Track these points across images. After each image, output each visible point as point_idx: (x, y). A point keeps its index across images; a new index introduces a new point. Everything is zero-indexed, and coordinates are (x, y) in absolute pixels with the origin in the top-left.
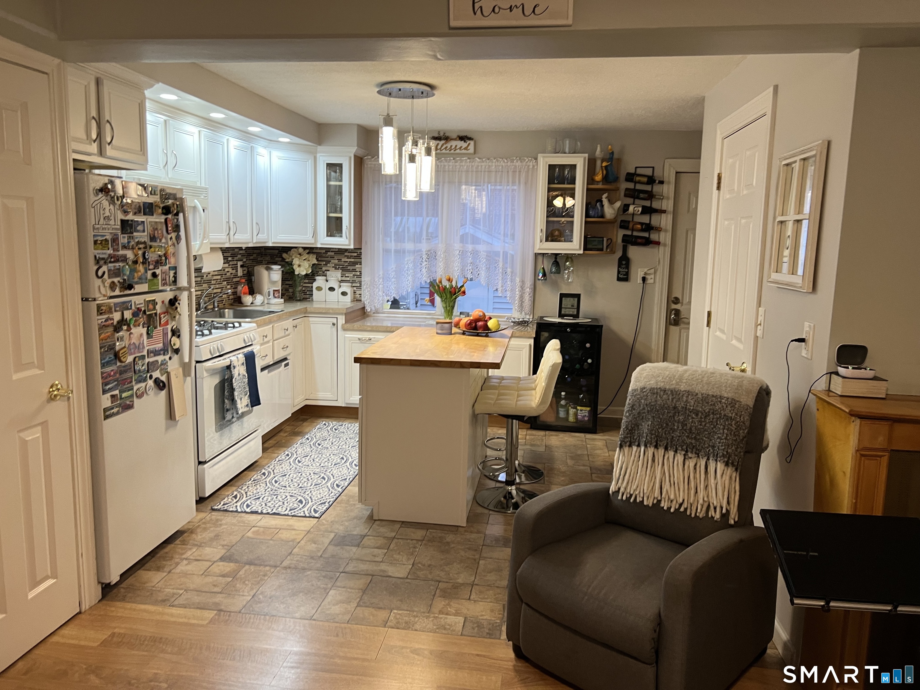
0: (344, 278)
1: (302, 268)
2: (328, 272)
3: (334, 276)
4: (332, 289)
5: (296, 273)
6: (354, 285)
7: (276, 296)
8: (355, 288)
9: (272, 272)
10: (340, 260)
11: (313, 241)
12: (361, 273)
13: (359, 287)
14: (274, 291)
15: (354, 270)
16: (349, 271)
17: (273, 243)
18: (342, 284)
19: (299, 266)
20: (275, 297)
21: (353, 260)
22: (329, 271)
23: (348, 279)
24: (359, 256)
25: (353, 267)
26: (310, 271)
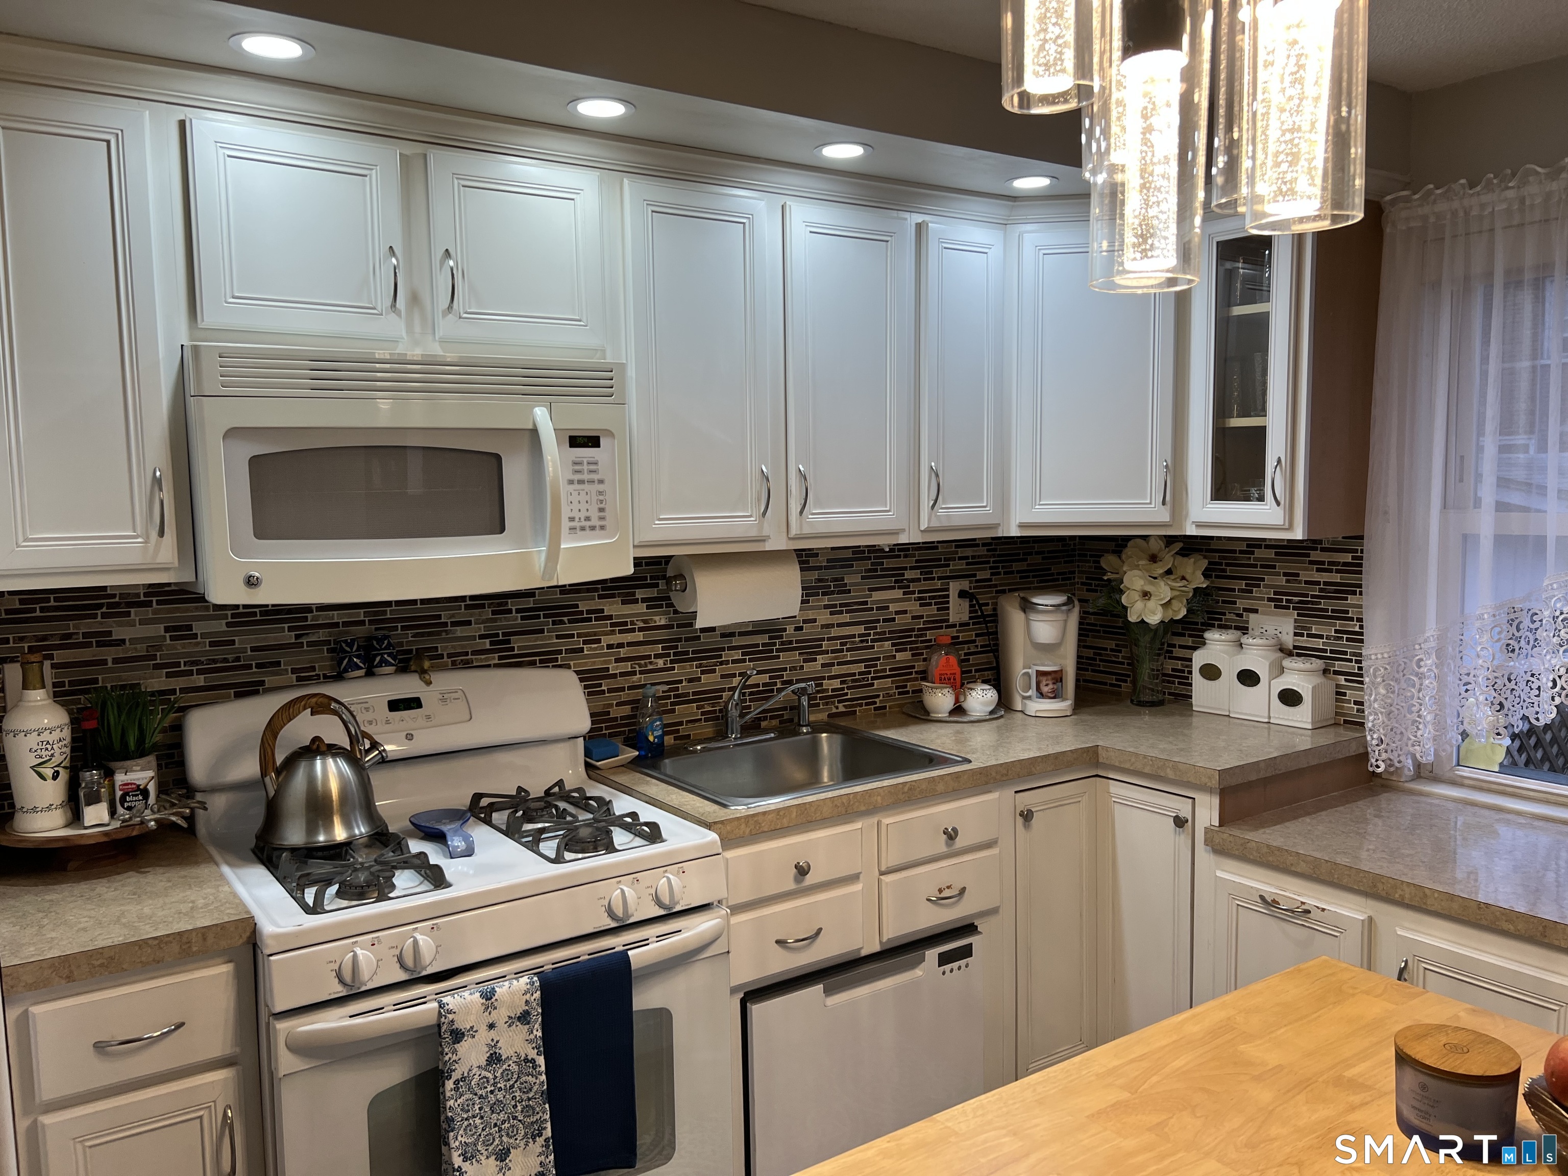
0: (1304, 641)
1: (1152, 604)
2: (1252, 616)
3: (1271, 631)
4: (1248, 678)
5: (1133, 618)
6: (1338, 666)
7: (1045, 689)
8: (1342, 679)
9: (1033, 616)
10: (1292, 576)
11: (1164, 516)
12: (1361, 627)
13: (1357, 677)
14: (1040, 674)
15: (1342, 615)
16: (1322, 615)
17: (1022, 526)
18: (1288, 663)
19: (1146, 595)
20: (1042, 695)
21: (1337, 578)
22: (1256, 611)
23: (1319, 643)
24: (1356, 567)
25: (1338, 605)
26: (1183, 612)
